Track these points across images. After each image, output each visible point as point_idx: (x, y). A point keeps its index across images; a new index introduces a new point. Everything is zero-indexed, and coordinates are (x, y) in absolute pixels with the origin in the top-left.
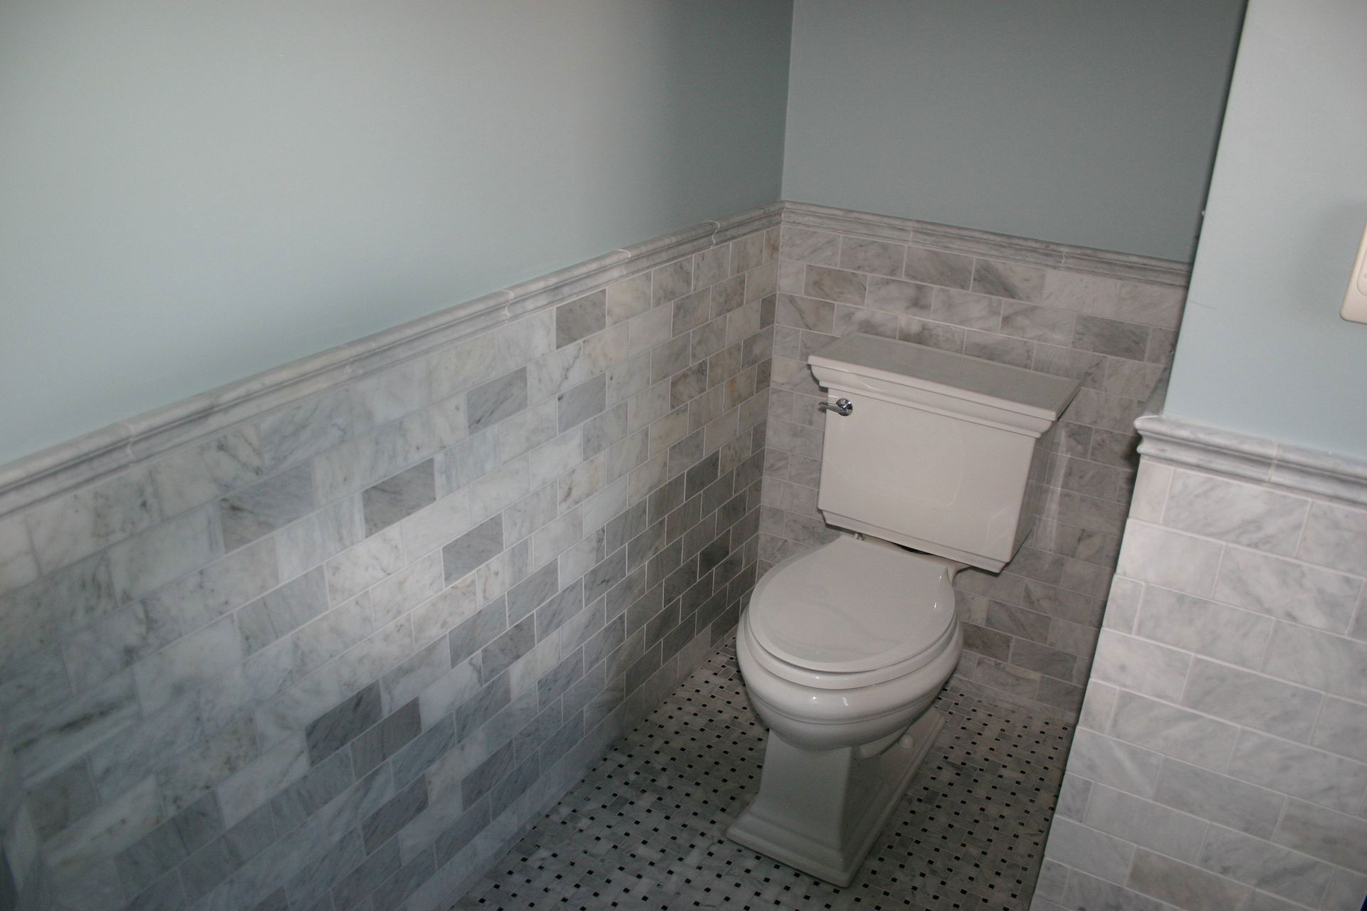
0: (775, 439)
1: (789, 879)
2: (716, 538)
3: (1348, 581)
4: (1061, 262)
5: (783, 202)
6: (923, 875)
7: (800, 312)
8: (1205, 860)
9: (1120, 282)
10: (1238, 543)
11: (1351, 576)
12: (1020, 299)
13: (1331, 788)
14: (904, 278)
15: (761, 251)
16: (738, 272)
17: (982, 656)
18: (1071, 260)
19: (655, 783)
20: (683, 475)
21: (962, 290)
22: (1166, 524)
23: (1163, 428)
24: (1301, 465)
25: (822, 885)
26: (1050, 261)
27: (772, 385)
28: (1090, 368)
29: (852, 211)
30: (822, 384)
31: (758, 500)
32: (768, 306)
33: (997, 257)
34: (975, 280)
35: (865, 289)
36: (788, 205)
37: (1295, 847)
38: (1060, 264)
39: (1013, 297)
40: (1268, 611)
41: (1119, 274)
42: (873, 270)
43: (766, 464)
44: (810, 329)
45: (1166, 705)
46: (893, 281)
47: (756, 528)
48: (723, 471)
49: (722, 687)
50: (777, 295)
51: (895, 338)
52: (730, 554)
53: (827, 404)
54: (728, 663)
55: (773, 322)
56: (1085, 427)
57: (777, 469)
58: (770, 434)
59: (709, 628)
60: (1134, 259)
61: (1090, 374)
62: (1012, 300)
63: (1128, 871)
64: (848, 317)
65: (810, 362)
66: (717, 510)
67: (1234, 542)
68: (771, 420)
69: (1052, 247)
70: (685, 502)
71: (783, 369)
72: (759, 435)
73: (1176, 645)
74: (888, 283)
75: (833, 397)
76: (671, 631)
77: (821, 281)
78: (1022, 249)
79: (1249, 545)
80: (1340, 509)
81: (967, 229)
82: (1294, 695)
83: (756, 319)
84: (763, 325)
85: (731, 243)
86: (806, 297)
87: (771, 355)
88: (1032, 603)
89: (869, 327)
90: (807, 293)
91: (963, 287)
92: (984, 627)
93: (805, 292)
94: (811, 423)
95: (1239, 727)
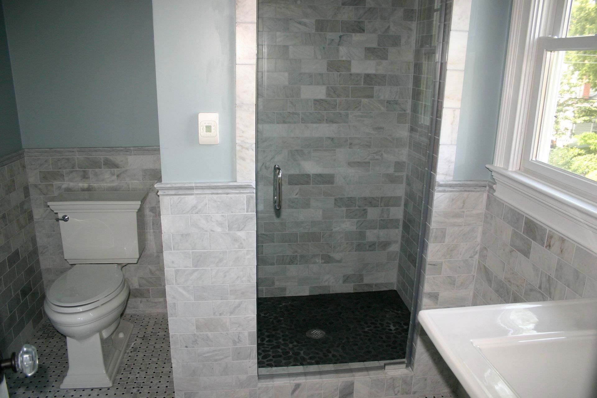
0: (40, 241)
1: (90, 392)
2: (25, 284)
3: (223, 216)
4: (132, 153)
5: (24, 149)
6: (138, 373)
7: (40, 189)
8: (214, 314)
9: (153, 156)
10: (193, 214)
11: (223, 214)
12: (121, 168)
13: (238, 277)
14: (77, 169)
15: (19, 168)
16: (11, 177)
17: (141, 299)
18: (135, 152)
19: (24, 383)
20: (6, 259)
21: (100, 169)
22: (172, 214)
23: (163, 186)
24: (201, 187)
25: (103, 390)
26: (128, 153)
27: (35, 220)
28: (150, 186)
29: (52, 148)
30: (55, 212)
31: (40, 267)
32: (26, 190)
33: (110, 155)
34: (104, 165)
35: (64, 176)
36: (26, 150)
37: (235, 299)
38: (131, 154)
39: (118, 168)
40: (206, 231)
41: (151, 153)
42: (65, 168)
43: (39, 252)
44: (45, 195)
45: (189, 269)
46: (74, 171)
47: (41, 278)
48: (22, 256)
49: (43, 342)
50: (29, 185)
51: (79, 191)
52: (33, 290)
53: (58, 219)
54: (43, 334)
55: (30, 196)
56: (154, 207)
57: (45, 253)
58: (38, 239)
59: (31, 321)
60: (155, 147)
61: (151, 189)
62: (118, 169)
63: (195, 327)
64: (59, 188)
65: (48, 205)
66: (23, 272)
67: (191, 214)
68: (37, 234)
69: (127, 148)
70: (9, 270)
71: (38, 213)
72: (34, 240)
73: (185, 250)
74: (72, 172)
75: (60, 216)
76: (15, 324)
77: (45, 177)
78: (118, 151)
79: (196, 214)
80: (215, 196)
81: (97, 147)
82: (220, 254)
83: (23, 196)
84: (26, 197)
85: (6, 167)
86: (41, 183)
87: (32, 208)
88: (153, 274)
89: (68, 190)
90: (41, 182)
91: (100, 168)
92: (139, 288)
93: (40, 181)
94: (54, 231)
95: (210, 268)
